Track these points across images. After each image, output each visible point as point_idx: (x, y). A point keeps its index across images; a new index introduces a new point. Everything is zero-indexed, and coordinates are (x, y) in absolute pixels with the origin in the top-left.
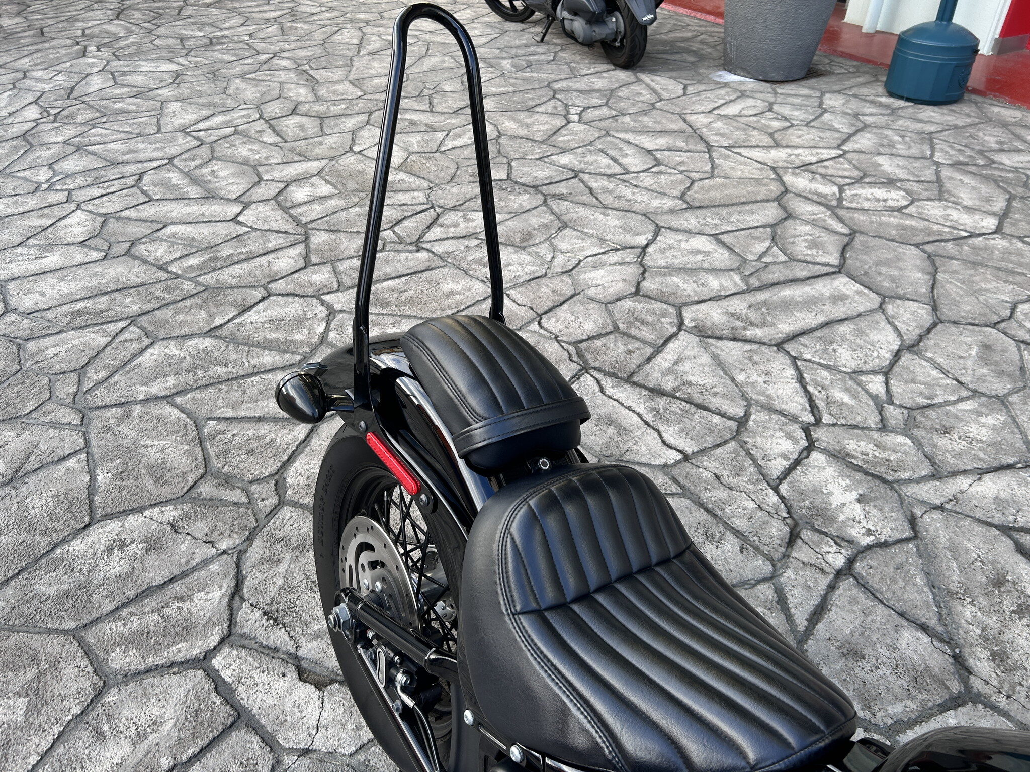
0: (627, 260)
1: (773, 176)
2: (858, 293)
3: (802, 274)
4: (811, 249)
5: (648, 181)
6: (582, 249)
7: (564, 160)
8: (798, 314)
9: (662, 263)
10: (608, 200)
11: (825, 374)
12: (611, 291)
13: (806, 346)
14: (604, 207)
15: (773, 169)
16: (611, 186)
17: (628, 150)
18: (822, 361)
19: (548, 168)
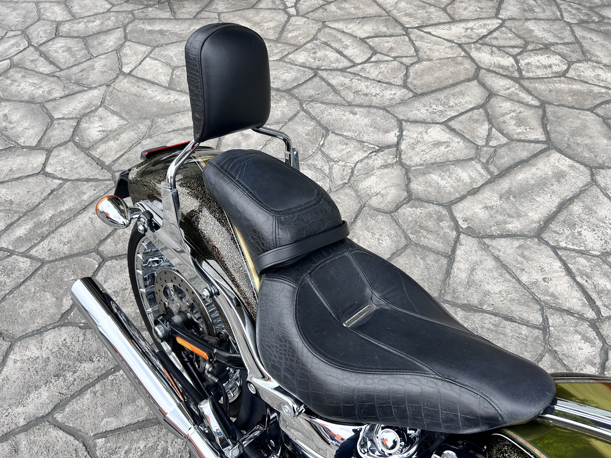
0: (389, 161)
1: (463, 54)
2: (571, 166)
3: (524, 155)
4: (519, 126)
5: (373, 72)
6: (349, 155)
7: (301, 57)
8: (538, 199)
9: (417, 160)
10: (350, 97)
11: (582, 260)
12: (389, 198)
13: (558, 233)
14: (350, 104)
15: (460, 45)
16: (347, 81)
17: (347, 41)
18: (575, 247)
19: (291, 68)
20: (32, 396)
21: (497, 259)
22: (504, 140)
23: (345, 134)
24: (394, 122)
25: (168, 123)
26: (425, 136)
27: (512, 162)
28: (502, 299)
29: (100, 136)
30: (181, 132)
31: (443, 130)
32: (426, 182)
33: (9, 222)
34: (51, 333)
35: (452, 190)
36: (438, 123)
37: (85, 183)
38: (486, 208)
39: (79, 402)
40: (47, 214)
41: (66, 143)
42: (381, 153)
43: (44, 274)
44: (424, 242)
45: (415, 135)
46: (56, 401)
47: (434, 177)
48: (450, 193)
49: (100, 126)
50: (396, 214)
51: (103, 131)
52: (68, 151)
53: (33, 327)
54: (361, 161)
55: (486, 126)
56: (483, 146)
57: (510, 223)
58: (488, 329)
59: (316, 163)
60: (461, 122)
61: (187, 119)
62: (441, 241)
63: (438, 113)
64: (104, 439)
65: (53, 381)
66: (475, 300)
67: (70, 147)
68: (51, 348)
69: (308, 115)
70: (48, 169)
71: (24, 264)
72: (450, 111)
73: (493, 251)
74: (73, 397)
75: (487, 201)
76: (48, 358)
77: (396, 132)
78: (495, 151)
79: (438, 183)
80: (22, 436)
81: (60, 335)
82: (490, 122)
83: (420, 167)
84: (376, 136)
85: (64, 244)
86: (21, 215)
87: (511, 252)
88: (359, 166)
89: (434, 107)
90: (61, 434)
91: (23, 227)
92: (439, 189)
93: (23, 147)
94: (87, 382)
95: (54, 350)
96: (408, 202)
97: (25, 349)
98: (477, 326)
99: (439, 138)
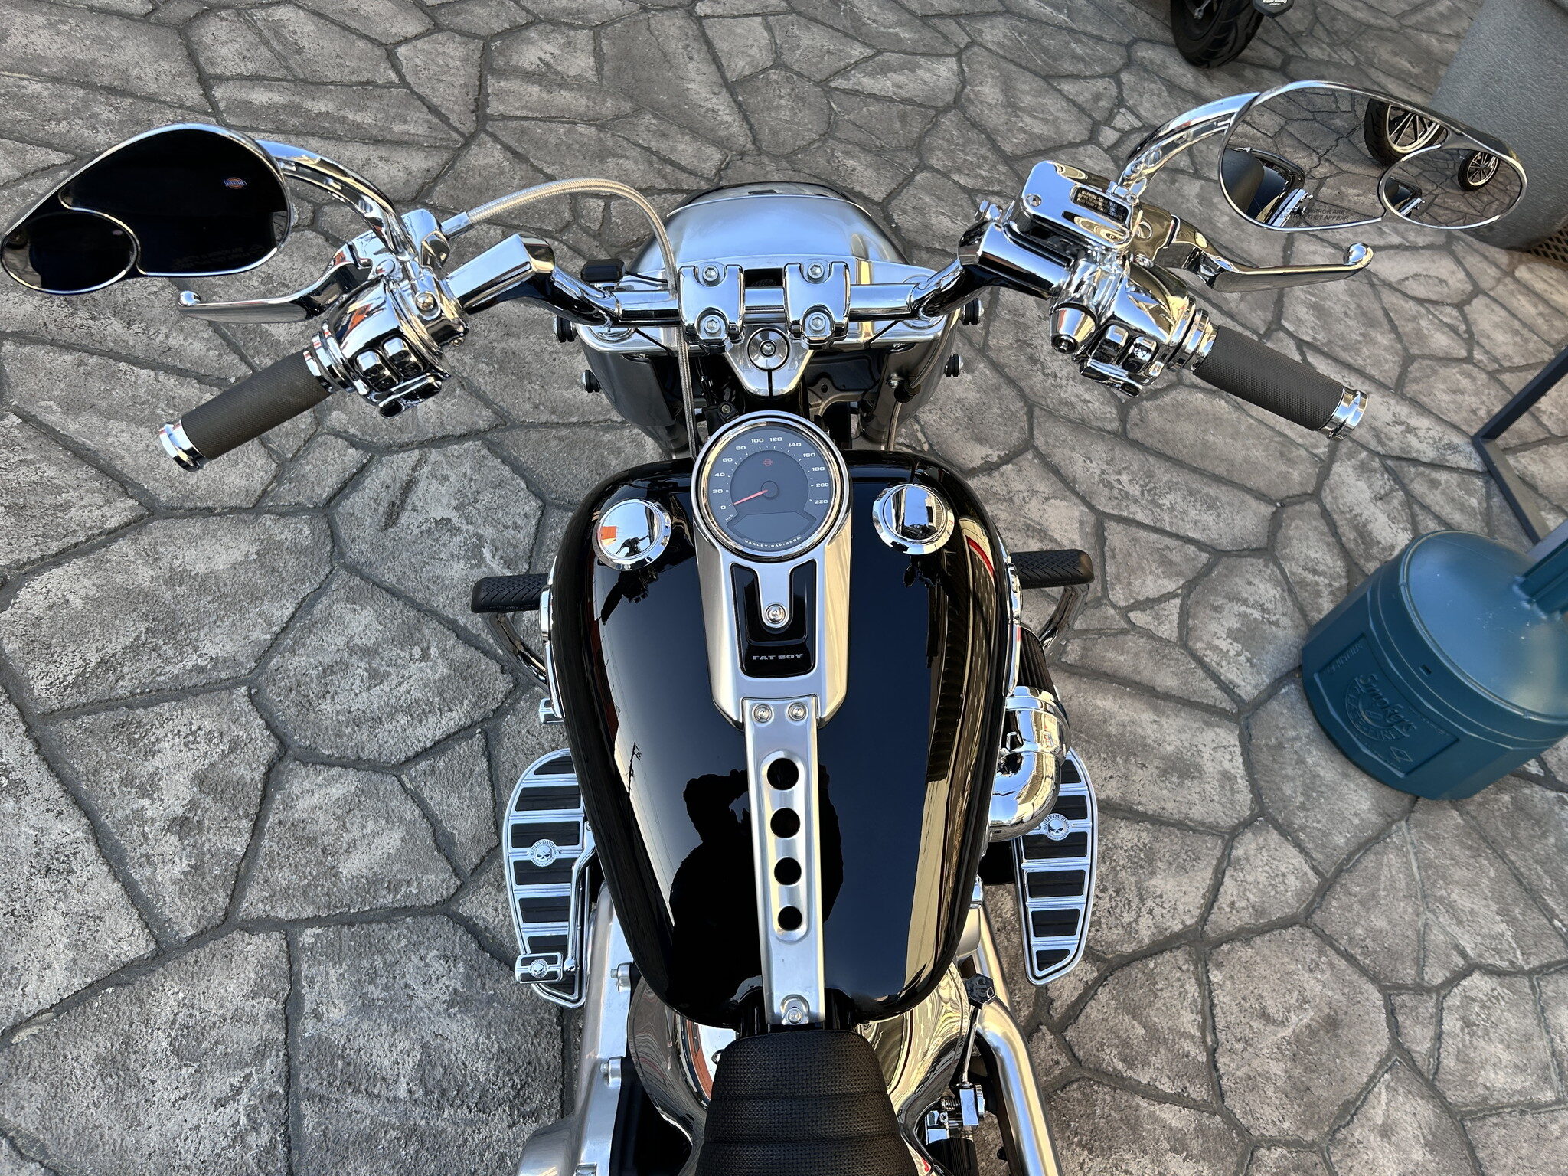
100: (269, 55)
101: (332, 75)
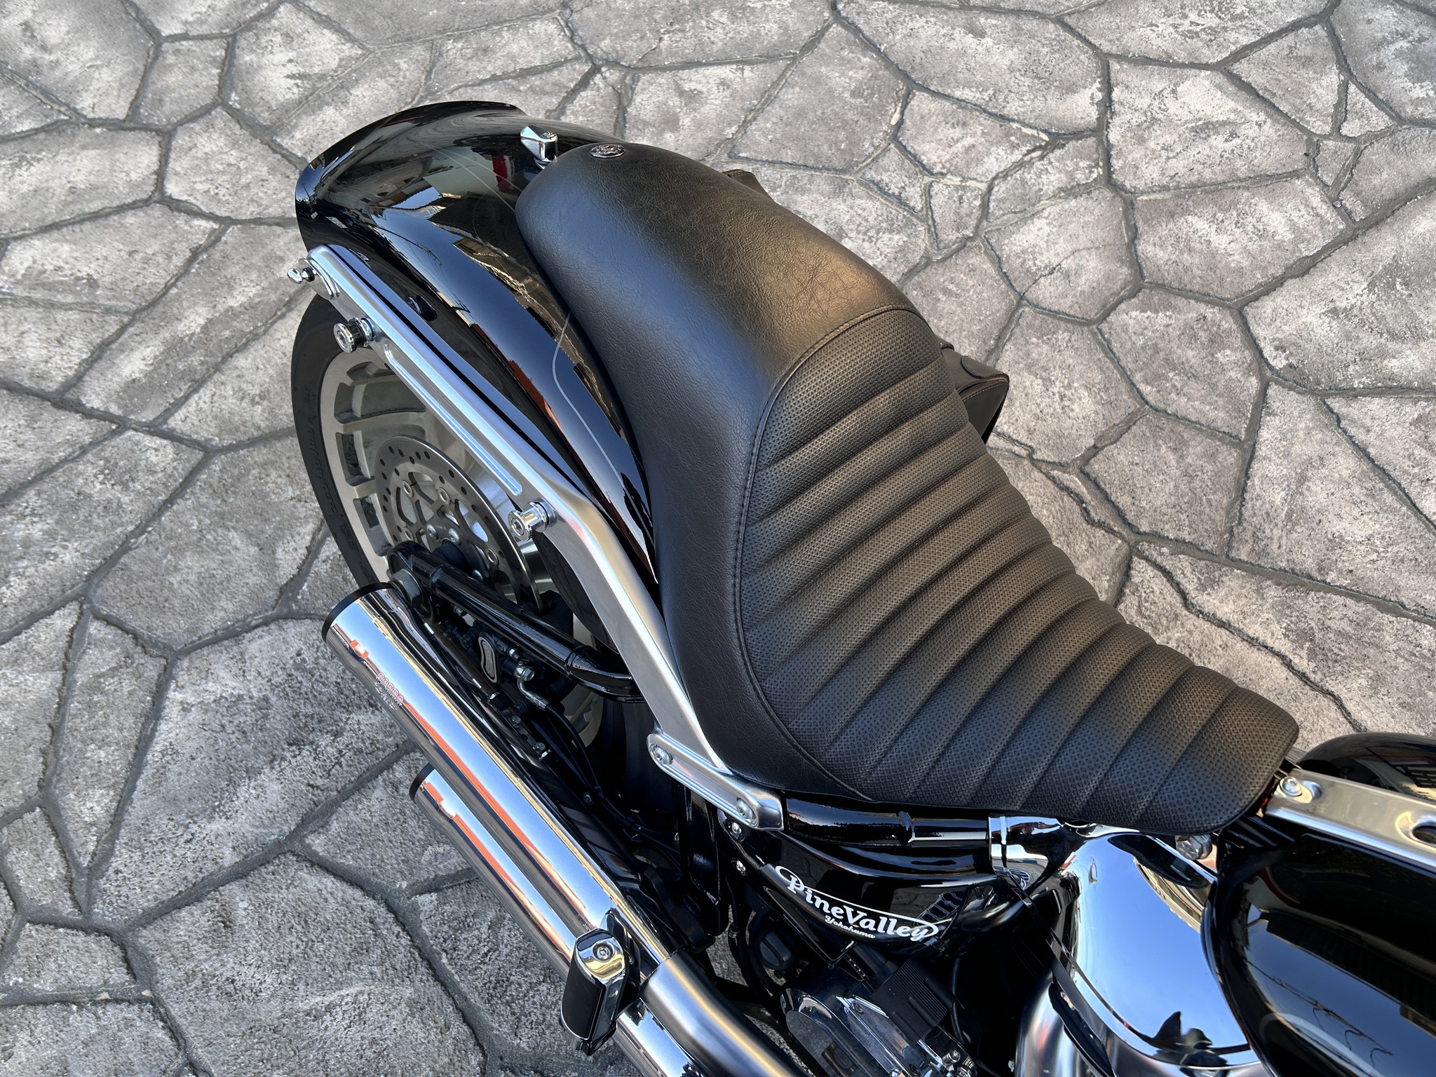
20: (242, 791)
21: (1361, 451)
22: (1380, 121)
23: (958, 94)
24: (1086, 59)
25: (475, 55)
26: (1170, 103)
27: (1400, 185)
28: (1374, 556)
29: (295, 90)
30: (514, 83)
31: (1219, 87)
32: (1178, 240)
33: (96, 338)
34: (261, 637)
35: (1245, 263)
36: (1206, 67)
37: (278, 230)
38: (1334, 312)
39: (360, 807)
40: (194, 320)
41: (205, 111)
42: (1058, 152)
43: (214, 481)
44: (1180, 404)
45: (1144, 102)
46: (304, 805)
47: (1198, 224)
48: (1240, 271)
49: (290, 61)
50: (1104, 327)
51: (302, 76)
52: (215, 136)
53: (213, 621)
54: (1005, 174)
55: (1333, 78)
56: (1326, 137)
57: (1394, 357)
58: (1339, 633)
59: (885, 178)
60: (1265, 64)
61: (525, 44)
62: (1221, 402)
63: (1203, 35)
64: (434, 895)
65: (288, 755)
66: (1307, 561)
67: (219, 123)
68: (268, 674)
69: (852, 37)
70: (173, 189)
71: (159, 454)
72: (1236, 29)
73: (1352, 431)
74: (345, 795)
75: (1335, 294)
76: (266, 699)
77: (1094, 90)
78: (1358, 153)
79: (1209, 242)
80: (234, 888)
81: (285, 642)
82: (1343, 64)
83: (1159, 196)
84: (1039, 103)
85: (253, 403)
86: (126, 319)
87: (1395, 434)
88: (1000, 190)
89: (1193, 16)
90: (330, 884)
91: (137, 355)
92: (1212, 258)
93: (93, 123)
94: (371, 761)
95: (276, 680)
96: (1133, 295)
97: (203, 675)
98: (1313, 624)
99: (1208, 111)
100: (74, 316)
101: (156, 277)
